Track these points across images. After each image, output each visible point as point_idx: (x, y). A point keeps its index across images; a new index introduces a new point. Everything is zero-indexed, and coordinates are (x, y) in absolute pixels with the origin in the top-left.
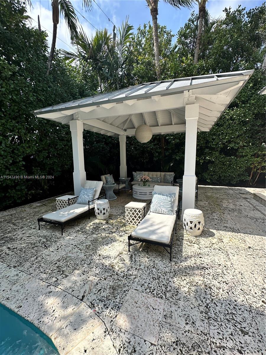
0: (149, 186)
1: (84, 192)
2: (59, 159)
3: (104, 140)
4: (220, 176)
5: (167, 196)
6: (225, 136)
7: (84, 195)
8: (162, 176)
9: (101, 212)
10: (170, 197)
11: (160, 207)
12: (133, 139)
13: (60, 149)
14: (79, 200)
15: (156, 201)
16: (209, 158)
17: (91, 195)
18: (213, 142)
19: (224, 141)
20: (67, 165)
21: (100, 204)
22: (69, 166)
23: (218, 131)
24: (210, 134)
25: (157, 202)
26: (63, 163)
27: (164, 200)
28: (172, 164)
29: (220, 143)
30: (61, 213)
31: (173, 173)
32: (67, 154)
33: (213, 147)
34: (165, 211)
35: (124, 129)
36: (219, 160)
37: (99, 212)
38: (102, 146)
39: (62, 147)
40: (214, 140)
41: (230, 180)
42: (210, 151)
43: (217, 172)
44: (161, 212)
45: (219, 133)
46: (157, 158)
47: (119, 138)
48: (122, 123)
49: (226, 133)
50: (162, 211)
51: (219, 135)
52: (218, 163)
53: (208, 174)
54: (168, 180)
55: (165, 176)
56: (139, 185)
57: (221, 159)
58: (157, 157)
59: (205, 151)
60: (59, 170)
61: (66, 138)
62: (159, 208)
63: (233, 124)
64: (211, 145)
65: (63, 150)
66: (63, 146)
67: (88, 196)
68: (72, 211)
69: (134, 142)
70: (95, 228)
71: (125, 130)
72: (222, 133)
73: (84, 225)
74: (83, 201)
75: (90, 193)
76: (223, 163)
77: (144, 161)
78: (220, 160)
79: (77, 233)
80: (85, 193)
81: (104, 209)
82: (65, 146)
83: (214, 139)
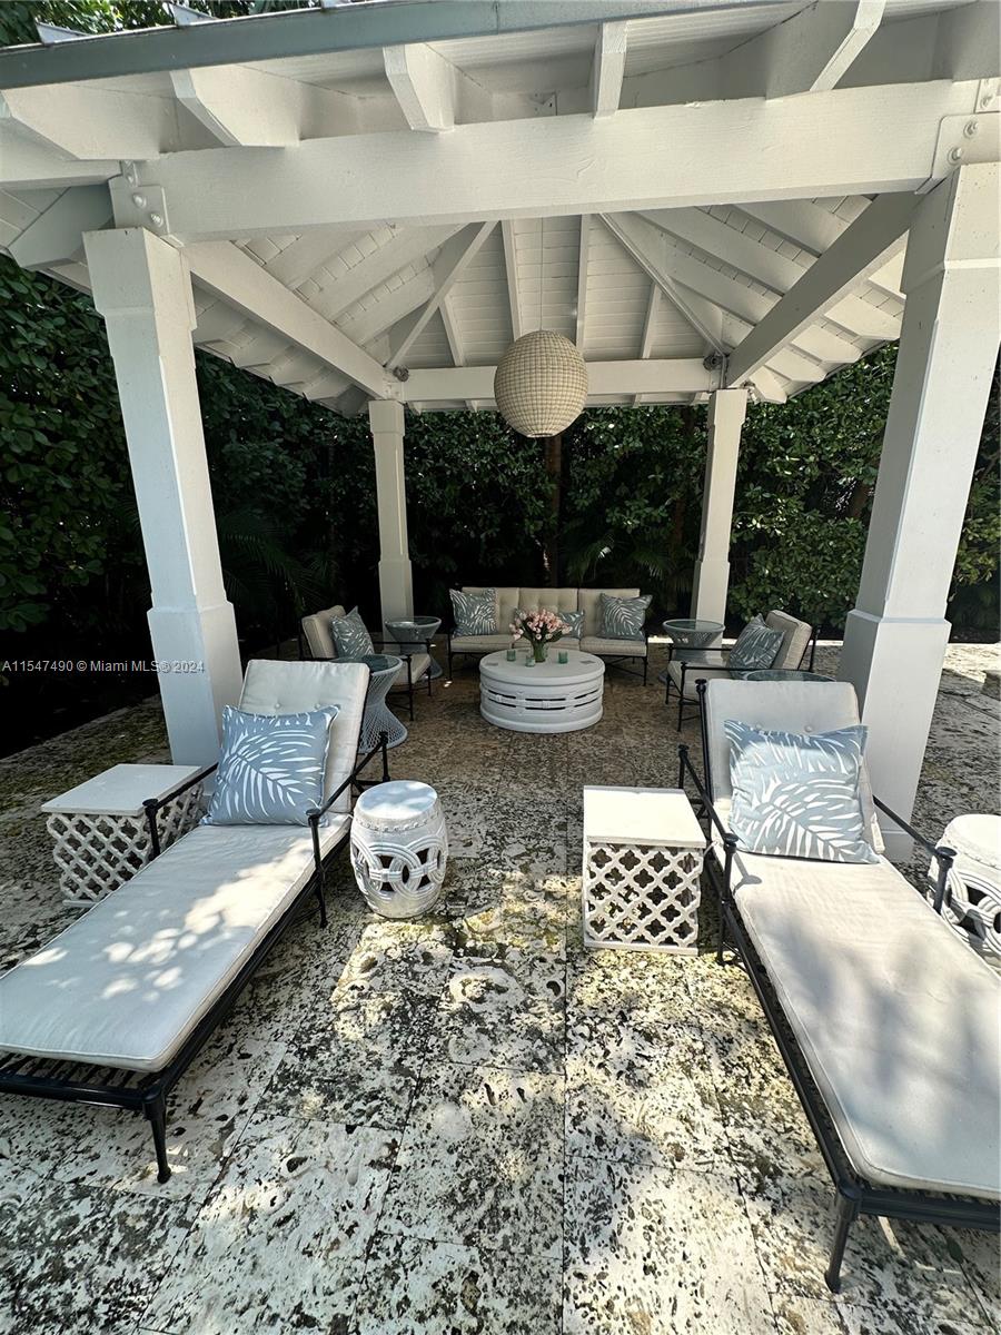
0: (562, 660)
1: (255, 746)
2: (18, 522)
3: (277, 426)
4: (795, 598)
5: (830, 752)
6: (832, 428)
7: (256, 765)
8: (589, 608)
9: (406, 876)
10: (846, 753)
11: (803, 821)
12: (427, 430)
13: (27, 458)
14: (229, 801)
15: (773, 786)
16: (762, 522)
17: (309, 764)
18: (781, 455)
19: (829, 452)
20: (82, 559)
21: (393, 828)
22: (95, 566)
23: (806, 407)
24: (774, 420)
25: (778, 792)
26: (51, 545)
27: (818, 774)
28: (606, 550)
29: (812, 458)
30: (119, 952)
31: (636, 593)
32: (78, 490)
33: (780, 478)
34: (837, 844)
35: (393, 365)
36: (797, 531)
37: (393, 875)
38: (269, 454)
39: (38, 444)
40: (786, 448)
41: (827, 612)
42: (767, 495)
43: (786, 582)
44: (814, 848)
45: (812, 416)
46: (541, 523)
47: (367, 416)
48: (383, 333)
49: (840, 417)
50: (820, 845)
51: (811, 424)
52: (794, 545)
53: (749, 592)
54: (619, 625)
55: (601, 603)
56: (511, 658)
57: (807, 528)
58: (540, 518)
59: (748, 495)
60: (33, 591)
61: (57, 383)
62: (801, 830)
63: (869, 378)
64: (773, 470)
65: (39, 463)
66: (42, 439)
67: (291, 770)
68: (200, 918)
69: (428, 443)
70: (402, 1013)
71: (401, 374)
72: (826, 416)
73: (307, 995)
74: (255, 808)
75: (301, 751)
76: (814, 544)
77: (478, 535)
78: (804, 533)
79: (284, 1109)
80: (267, 748)
81: (423, 856)
82: (54, 437)
83: (786, 443)
